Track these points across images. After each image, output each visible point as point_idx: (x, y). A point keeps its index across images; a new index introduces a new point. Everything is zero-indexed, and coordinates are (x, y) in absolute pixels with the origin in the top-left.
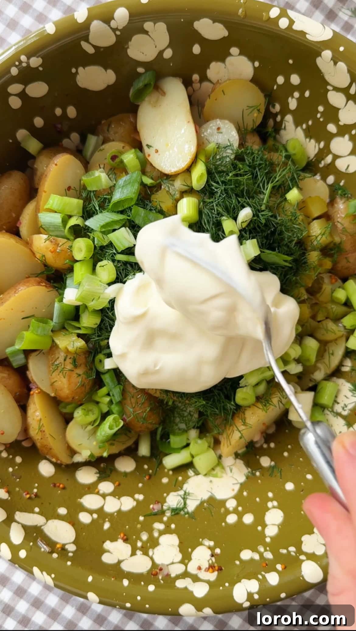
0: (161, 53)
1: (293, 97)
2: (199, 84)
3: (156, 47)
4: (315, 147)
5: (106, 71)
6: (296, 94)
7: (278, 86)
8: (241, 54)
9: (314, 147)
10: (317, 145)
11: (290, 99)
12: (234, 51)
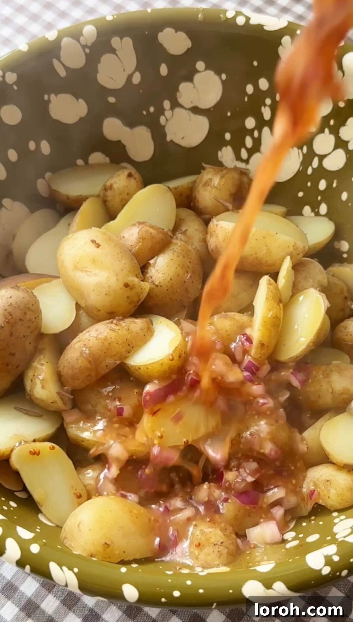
0: (130, 78)
1: (265, 105)
2: (171, 111)
3: (124, 70)
4: (299, 153)
5: (77, 100)
6: (268, 101)
7: (250, 96)
8: (207, 68)
9: (298, 155)
10: (300, 151)
11: (263, 108)
12: (200, 65)
